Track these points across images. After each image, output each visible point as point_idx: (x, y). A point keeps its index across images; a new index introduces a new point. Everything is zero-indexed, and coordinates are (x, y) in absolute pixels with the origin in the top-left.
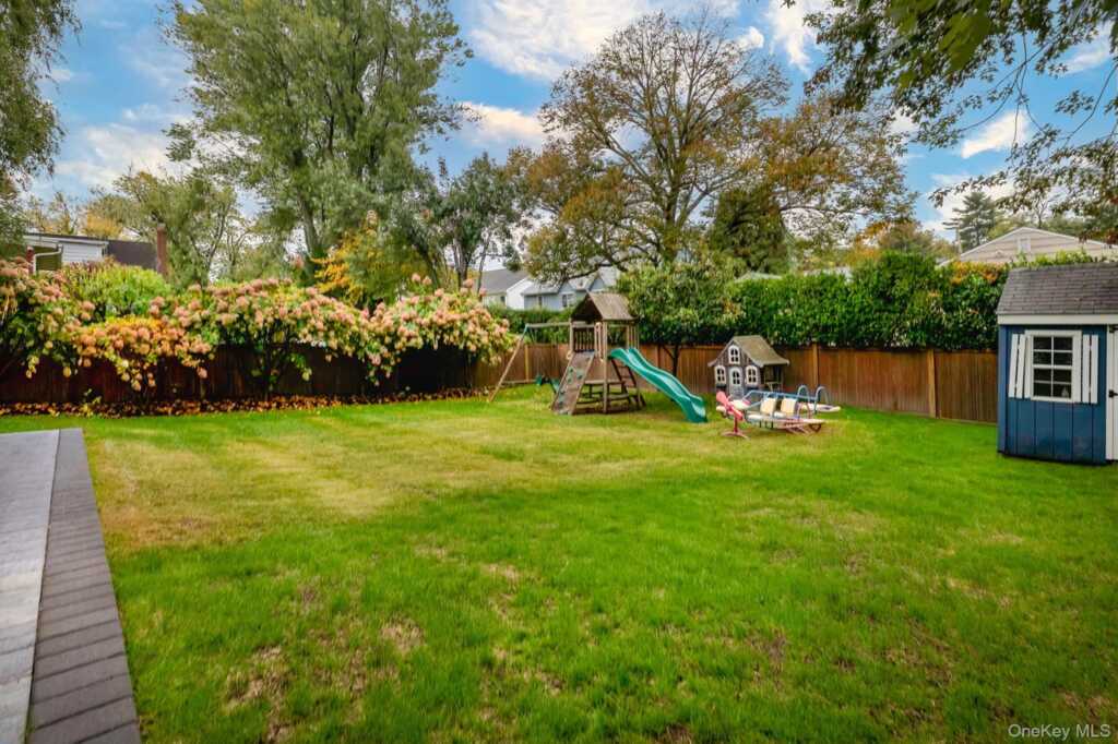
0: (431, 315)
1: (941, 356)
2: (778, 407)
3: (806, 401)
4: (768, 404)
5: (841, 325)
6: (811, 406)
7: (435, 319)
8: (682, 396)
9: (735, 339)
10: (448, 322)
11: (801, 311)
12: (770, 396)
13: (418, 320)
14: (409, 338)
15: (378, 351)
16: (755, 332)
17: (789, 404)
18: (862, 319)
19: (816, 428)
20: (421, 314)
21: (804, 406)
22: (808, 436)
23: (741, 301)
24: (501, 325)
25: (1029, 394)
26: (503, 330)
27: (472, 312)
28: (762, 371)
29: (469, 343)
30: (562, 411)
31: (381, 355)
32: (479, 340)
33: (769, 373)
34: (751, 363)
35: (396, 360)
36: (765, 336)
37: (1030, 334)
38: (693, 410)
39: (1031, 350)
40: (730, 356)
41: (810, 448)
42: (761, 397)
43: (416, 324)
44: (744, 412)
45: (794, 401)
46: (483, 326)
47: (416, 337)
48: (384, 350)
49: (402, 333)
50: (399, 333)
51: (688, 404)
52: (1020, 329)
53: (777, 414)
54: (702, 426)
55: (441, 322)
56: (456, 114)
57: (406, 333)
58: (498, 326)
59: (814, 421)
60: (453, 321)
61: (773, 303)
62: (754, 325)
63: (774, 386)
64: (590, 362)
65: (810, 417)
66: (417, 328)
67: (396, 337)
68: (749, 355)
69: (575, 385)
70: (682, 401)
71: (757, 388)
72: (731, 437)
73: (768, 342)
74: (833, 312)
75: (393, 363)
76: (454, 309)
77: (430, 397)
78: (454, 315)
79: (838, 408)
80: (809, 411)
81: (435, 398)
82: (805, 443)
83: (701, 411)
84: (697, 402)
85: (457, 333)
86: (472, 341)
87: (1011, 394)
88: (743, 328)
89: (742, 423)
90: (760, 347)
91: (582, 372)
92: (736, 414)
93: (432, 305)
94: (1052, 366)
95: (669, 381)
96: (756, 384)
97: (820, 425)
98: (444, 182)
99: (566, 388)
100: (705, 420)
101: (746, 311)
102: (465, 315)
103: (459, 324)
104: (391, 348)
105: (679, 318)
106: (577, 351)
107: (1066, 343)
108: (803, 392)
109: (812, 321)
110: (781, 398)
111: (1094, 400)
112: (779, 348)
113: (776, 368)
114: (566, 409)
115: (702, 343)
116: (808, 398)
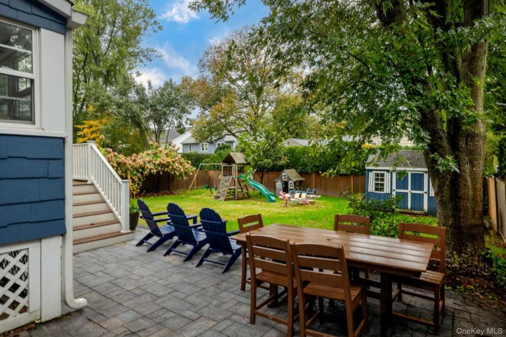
0: (159, 160)
1: (355, 177)
2: (300, 196)
3: (309, 194)
4: (297, 195)
5: (323, 166)
6: (311, 196)
7: (162, 161)
8: (266, 193)
9: (285, 171)
10: (167, 163)
11: (309, 160)
12: (298, 192)
13: (154, 162)
14: (150, 170)
15: (136, 175)
16: (292, 167)
17: (304, 195)
18: (330, 164)
19: (312, 203)
20: (154, 159)
21: (308, 196)
22: (310, 206)
23: (287, 155)
24: (188, 163)
25: (374, 191)
26: (189, 165)
27: (177, 158)
28: (295, 183)
29: (176, 172)
30: (220, 200)
31: (138, 177)
32: (180, 170)
33: (297, 184)
34: (291, 180)
35: (143, 179)
36: (296, 169)
37: (374, 172)
38: (271, 198)
39: (374, 177)
40: (283, 177)
41: (310, 209)
42: (294, 193)
43: (153, 163)
44: (289, 198)
45: (306, 194)
46: (181, 164)
47: (153, 169)
48: (139, 175)
49: (147, 168)
50: (146, 167)
51: (269, 196)
52: (371, 170)
53: (300, 199)
54: (274, 203)
55: (164, 162)
56: (150, 53)
57: (149, 168)
58: (187, 164)
59: (312, 200)
60: (169, 162)
61: (299, 156)
62: (292, 165)
63: (299, 189)
64: (230, 180)
65: (310, 199)
66: (153, 165)
67: (143, 169)
68: (290, 176)
69: (225, 189)
70: (267, 195)
71: (293, 189)
72: (284, 207)
73: (297, 171)
74: (320, 161)
75: (142, 180)
76: (168, 157)
77: (156, 195)
78: (169, 160)
79: (320, 196)
80: (310, 197)
81: (158, 195)
82: (308, 208)
83: (273, 198)
84: (271, 195)
85: (171, 167)
86: (177, 171)
87: (369, 191)
88: (288, 166)
89: (289, 202)
90: (294, 174)
91: (227, 184)
92: (287, 199)
93: (159, 155)
94: (379, 182)
95: (261, 187)
96: (293, 188)
97: (313, 202)
98: (150, 92)
99: (221, 190)
100: (275, 201)
101: (289, 159)
102: (174, 159)
103: (171, 163)
104: (142, 173)
105: (264, 163)
106: (225, 175)
107: (383, 175)
108: (309, 191)
109: (313, 164)
110: (301, 193)
111: (390, 192)
112: (301, 174)
113: (300, 182)
114: (221, 198)
115: (272, 171)
116: (310, 193)
